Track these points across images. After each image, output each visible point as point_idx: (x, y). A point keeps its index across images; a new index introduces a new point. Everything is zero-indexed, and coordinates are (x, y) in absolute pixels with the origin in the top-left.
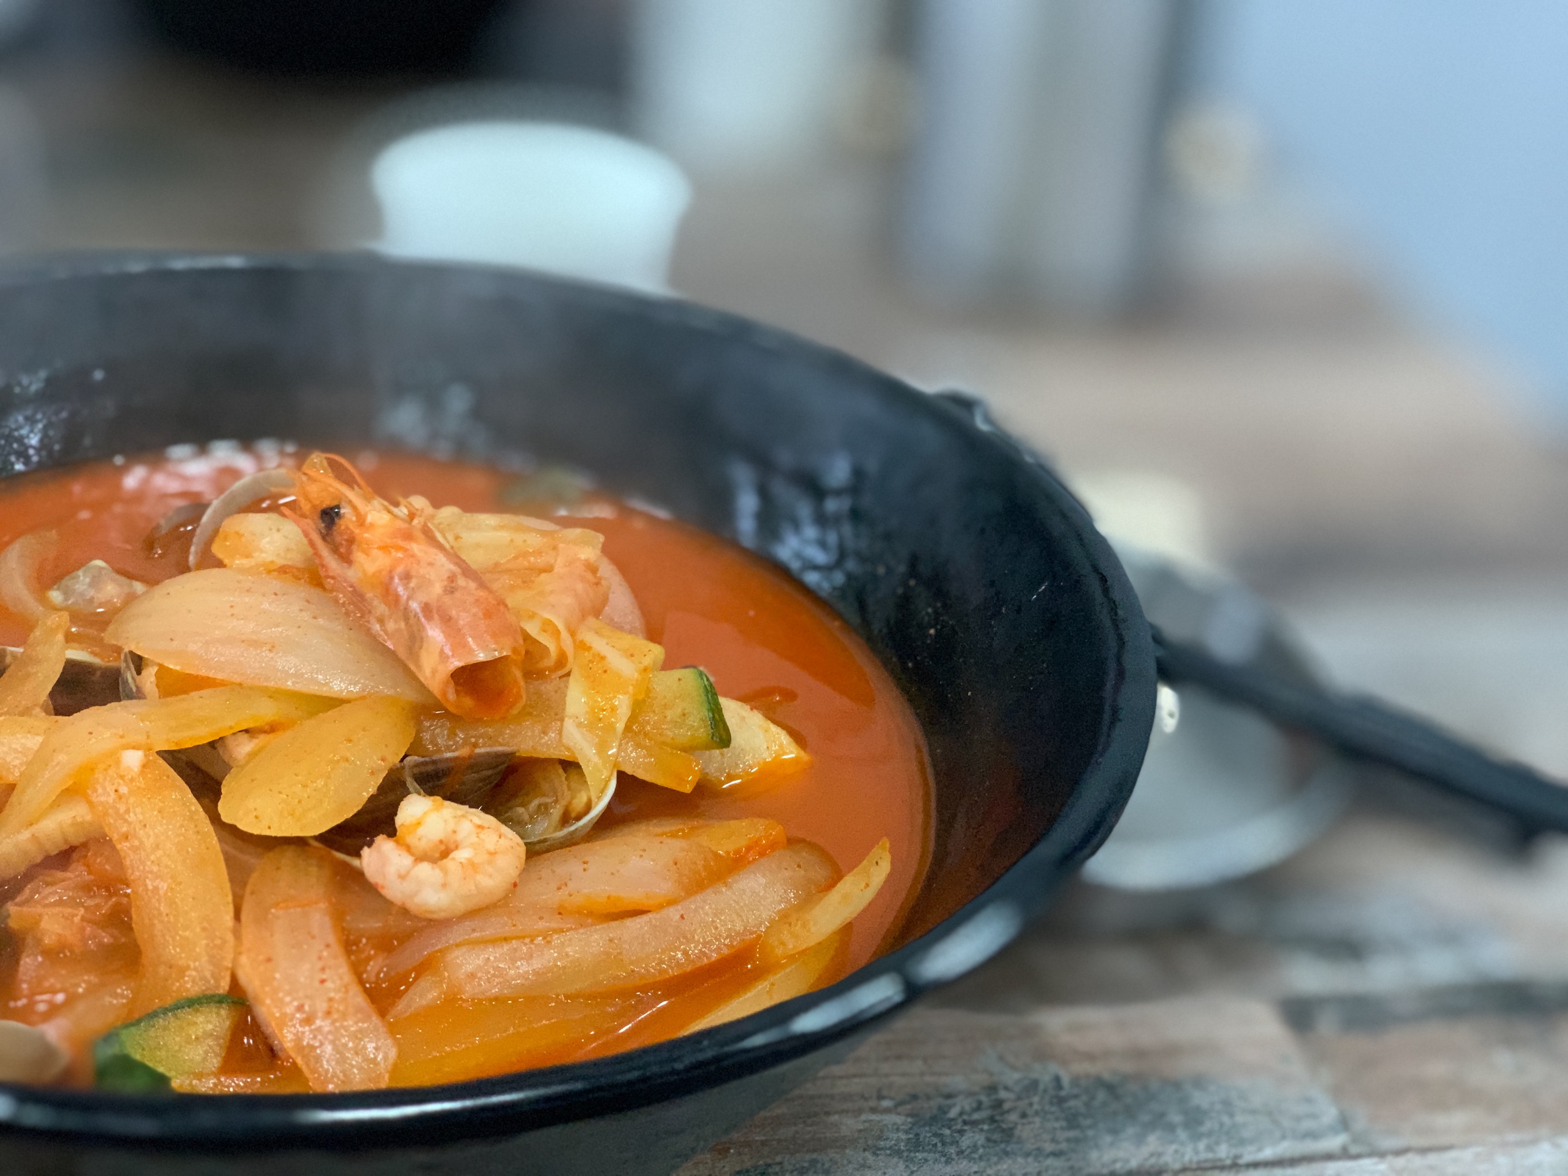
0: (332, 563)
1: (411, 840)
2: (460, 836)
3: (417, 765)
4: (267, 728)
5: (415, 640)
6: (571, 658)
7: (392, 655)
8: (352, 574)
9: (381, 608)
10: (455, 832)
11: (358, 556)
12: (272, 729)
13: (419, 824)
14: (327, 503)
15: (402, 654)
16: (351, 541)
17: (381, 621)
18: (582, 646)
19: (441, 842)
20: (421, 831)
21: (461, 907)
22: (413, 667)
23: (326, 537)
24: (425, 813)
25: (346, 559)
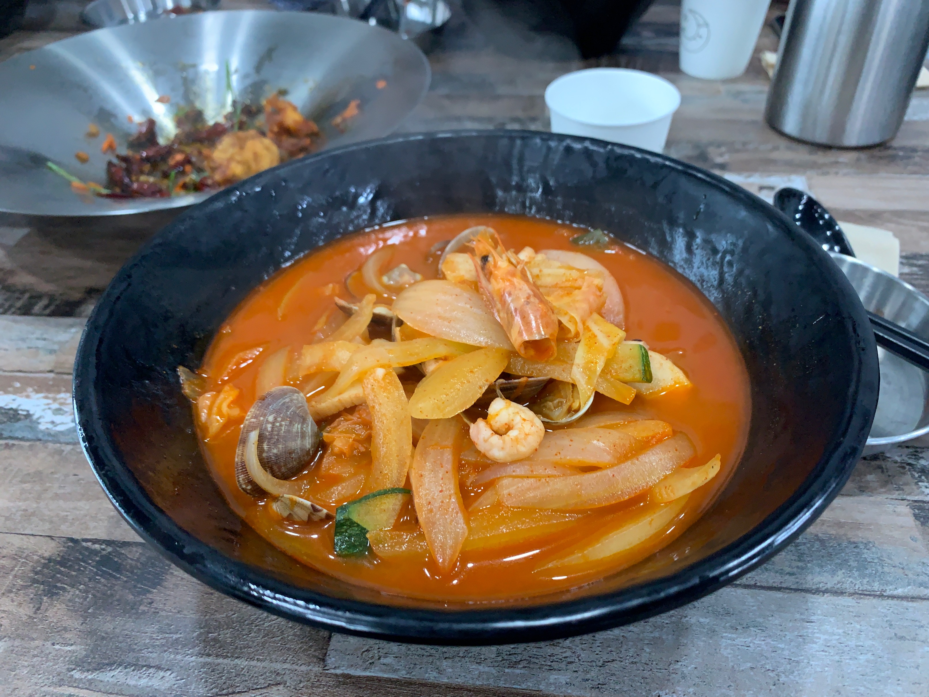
0: (484, 282)
1: (492, 423)
2: (514, 423)
3: (502, 384)
4: (443, 358)
5: (510, 323)
6: (581, 334)
7: (501, 326)
8: (490, 287)
9: (499, 306)
10: (513, 420)
11: (492, 280)
12: (445, 359)
13: (497, 415)
14: (484, 254)
15: (505, 328)
16: (491, 273)
17: (498, 311)
18: (587, 329)
19: (506, 424)
20: (497, 418)
21: (509, 459)
22: (509, 335)
23: (483, 268)
24: (501, 410)
25: (489, 280)
